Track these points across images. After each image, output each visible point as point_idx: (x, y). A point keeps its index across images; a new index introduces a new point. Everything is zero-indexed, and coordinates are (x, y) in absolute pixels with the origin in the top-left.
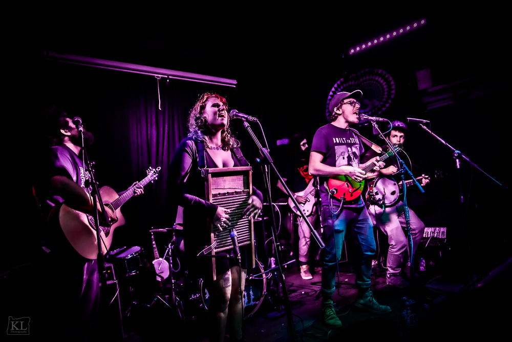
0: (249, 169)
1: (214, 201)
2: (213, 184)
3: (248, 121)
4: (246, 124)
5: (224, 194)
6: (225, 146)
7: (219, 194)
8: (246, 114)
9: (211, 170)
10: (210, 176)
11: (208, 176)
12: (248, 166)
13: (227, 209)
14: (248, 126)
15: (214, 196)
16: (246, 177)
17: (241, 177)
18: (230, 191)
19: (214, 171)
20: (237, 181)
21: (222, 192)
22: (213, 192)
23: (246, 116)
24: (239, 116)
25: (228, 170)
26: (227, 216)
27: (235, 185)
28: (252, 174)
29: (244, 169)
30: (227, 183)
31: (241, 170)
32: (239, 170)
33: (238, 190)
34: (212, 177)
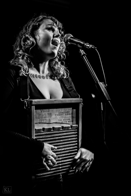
0: (79, 102)
1: (37, 137)
2: (36, 118)
3: (84, 48)
4: (82, 52)
5: (49, 130)
6: (53, 75)
7: (44, 129)
8: (82, 41)
9: (35, 101)
10: (33, 107)
11: (31, 108)
12: (78, 98)
13: (55, 146)
14: (84, 55)
15: (38, 131)
16: (75, 110)
17: (70, 110)
18: (57, 126)
19: (39, 103)
20: (64, 115)
21: (46, 127)
22: (37, 127)
23: (82, 43)
24: (75, 42)
25: (55, 102)
26: (54, 154)
27: (62, 120)
28: (82, 108)
29: (73, 102)
30: (53, 116)
31: (69, 102)
32: (67, 102)
33: (65, 126)
34: (35, 109)
